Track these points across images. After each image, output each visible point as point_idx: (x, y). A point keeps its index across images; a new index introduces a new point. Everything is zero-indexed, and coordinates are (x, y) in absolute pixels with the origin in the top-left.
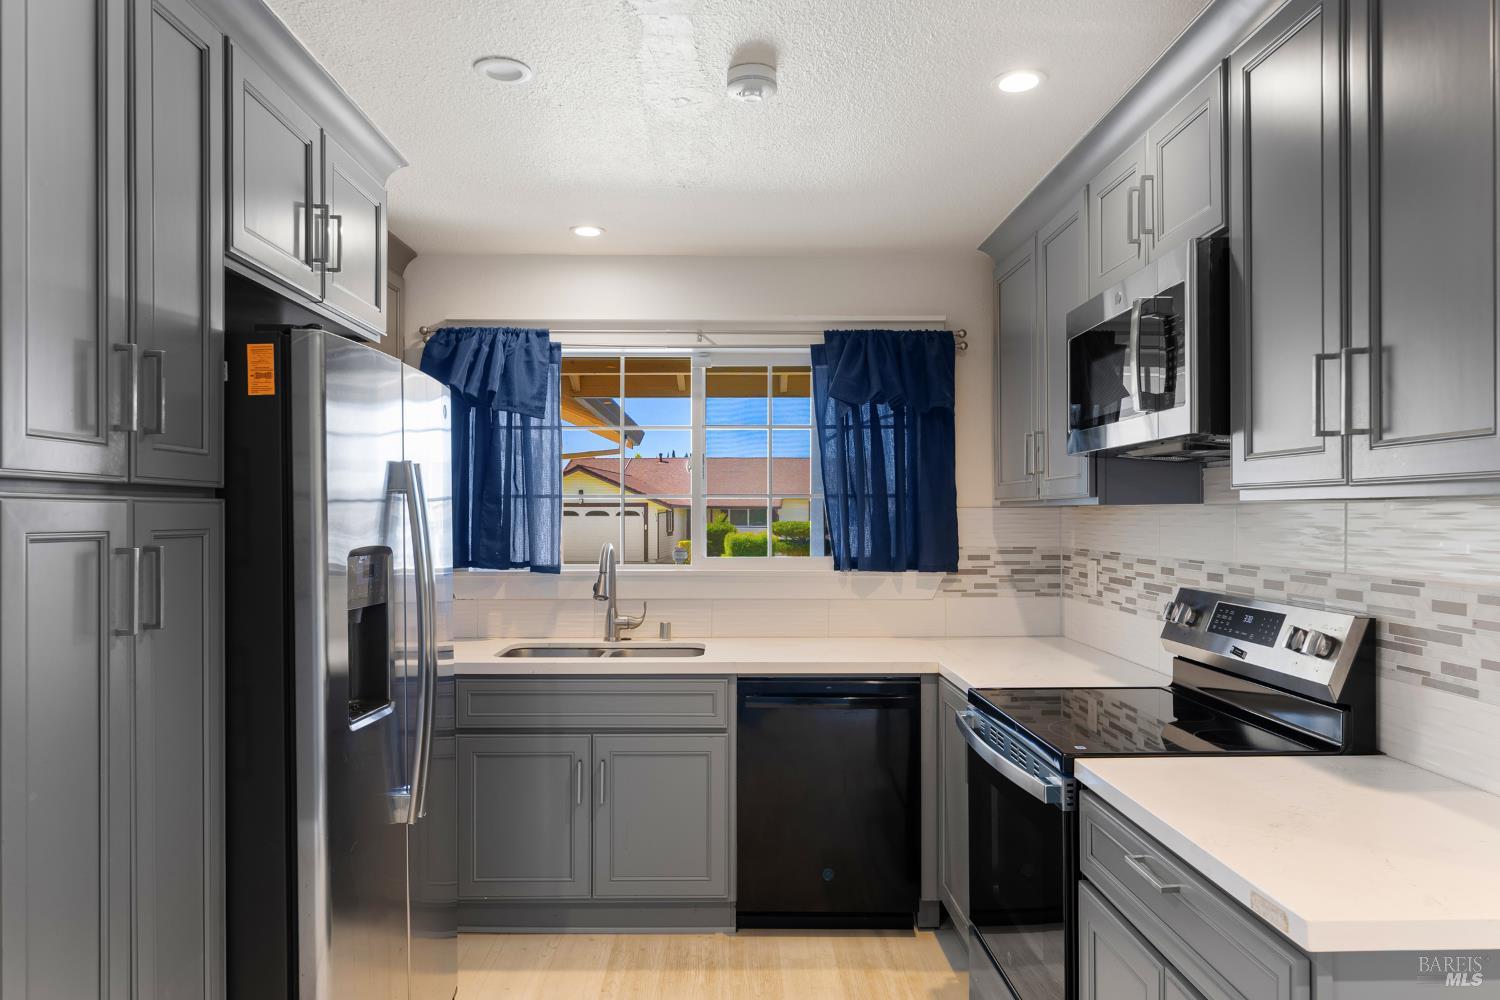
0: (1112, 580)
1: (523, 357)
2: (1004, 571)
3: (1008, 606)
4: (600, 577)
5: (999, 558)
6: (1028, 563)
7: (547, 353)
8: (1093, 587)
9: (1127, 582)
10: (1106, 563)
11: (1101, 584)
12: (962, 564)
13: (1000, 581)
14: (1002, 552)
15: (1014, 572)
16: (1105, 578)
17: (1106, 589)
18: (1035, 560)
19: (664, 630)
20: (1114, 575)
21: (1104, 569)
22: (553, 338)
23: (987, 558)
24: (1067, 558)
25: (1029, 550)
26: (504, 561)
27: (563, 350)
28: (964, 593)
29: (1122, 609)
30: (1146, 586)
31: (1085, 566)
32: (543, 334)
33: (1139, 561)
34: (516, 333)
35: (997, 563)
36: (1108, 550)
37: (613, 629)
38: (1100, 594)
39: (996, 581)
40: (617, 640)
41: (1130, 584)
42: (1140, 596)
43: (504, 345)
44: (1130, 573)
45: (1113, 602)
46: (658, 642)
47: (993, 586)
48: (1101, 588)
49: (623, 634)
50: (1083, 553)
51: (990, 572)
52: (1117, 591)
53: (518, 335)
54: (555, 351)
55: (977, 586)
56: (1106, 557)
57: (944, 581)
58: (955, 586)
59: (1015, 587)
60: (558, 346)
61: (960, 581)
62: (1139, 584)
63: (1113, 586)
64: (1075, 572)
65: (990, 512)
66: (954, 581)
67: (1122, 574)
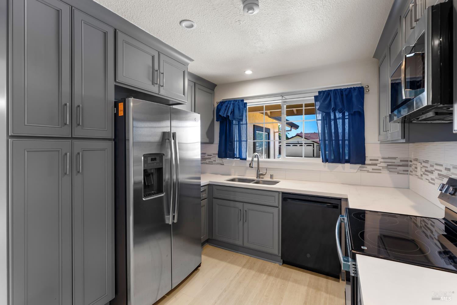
0: (426, 171)
1: (238, 107)
2: (384, 165)
3: (386, 177)
4: (251, 162)
5: (382, 160)
6: (394, 162)
7: (244, 105)
8: (419, 173)
9: (431, 172)
10: (424, 164)
11: (422, 172)
12: (367, 162)
13: (383, 168)
14: (383, 158)
15: (388, 165)
16: (423, 170)
17: (424, 174)
18: (397, 162)
19: (271, 176)
20: (427, 169)
21: (423, 166)
22: (245, 101)
23: (377, 160)
24: (411, 161)
25: (395, 158)
26: (233, 156)
27: (247, 104)
28: (368, 171)
29: (430, 182)
30: (439, 174)
31: (416, 165)
32: (243, 101)
33: (436, 164)
34: (236, 101)
35: (381, 162)
36: (425, 159)
37: (259, 175)
38: (422, 175)
39: (381, 168)
40: (259, 178)
41: (432, 173)
42: (436, 178)
43: (233, 104)
44: (433, 169)
45: (426, 179)
46: (269, 179)
47: (380, 170)
48: (422, 173)
49: (261, 177)
50: (416, 160)
51: (378, 165)
52: (428, 175)
53: (237, 101)
54: (246, 105)
55: (373, 169)
56: (424, 162)
57: (360, 167)
58: (364, 169)
59: (389, 170)
60: (246, 103)
61: (367, 167)
62: (436, 173)
63: (426, 173)
64: (413, 167)
65: (379, 145)
66: (364, 167)
67: (430, 169)
